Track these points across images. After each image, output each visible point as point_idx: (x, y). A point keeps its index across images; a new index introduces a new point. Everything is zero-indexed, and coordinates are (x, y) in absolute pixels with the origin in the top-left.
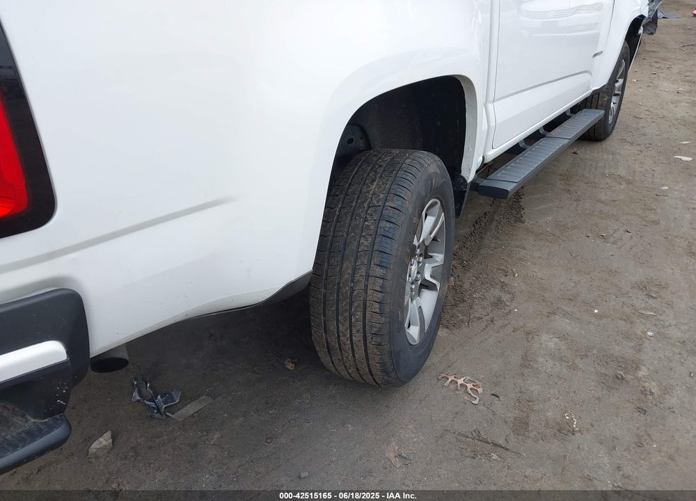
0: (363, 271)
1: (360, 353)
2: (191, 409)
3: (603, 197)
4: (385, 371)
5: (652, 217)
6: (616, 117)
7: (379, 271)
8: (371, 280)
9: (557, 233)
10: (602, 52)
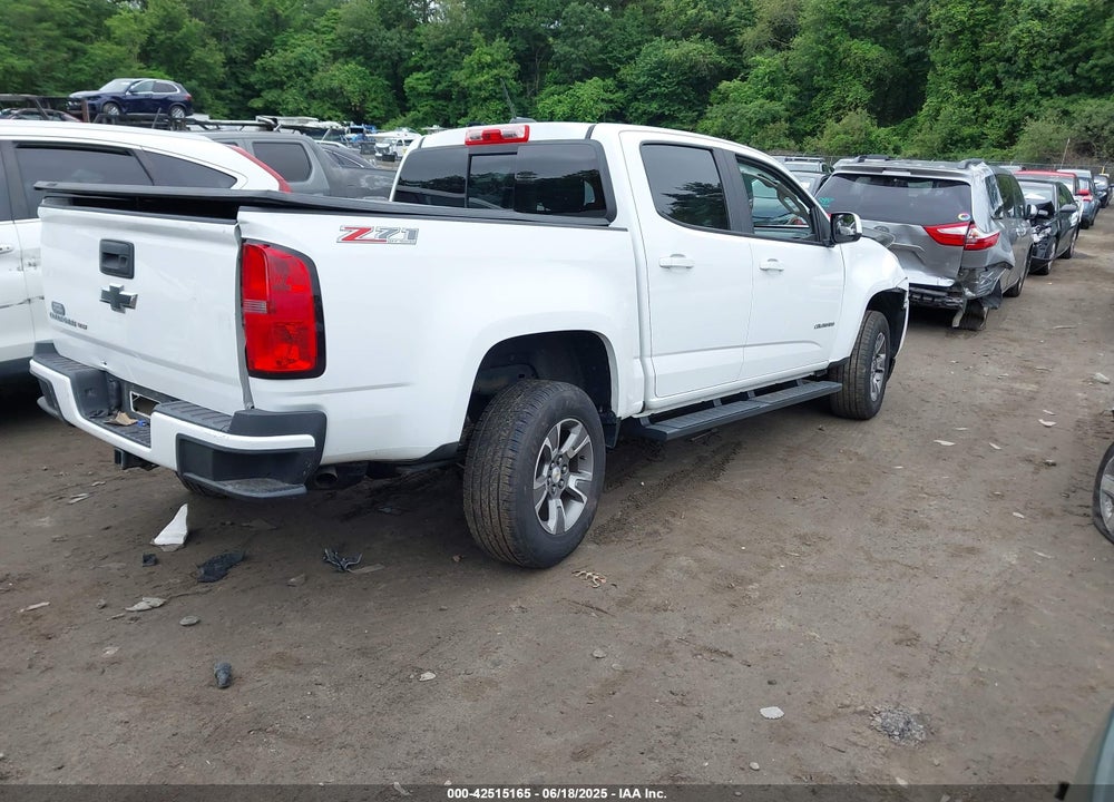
0: (500, 454)
1: (495, 520)
2: (366, 570)
3: (820, 468)
4: (513, 535)
5: (862, 488)
6: (881, 396)
7: (510, 454)
8: (505, 459)
9: (748, 492)
10: (833, 324)
